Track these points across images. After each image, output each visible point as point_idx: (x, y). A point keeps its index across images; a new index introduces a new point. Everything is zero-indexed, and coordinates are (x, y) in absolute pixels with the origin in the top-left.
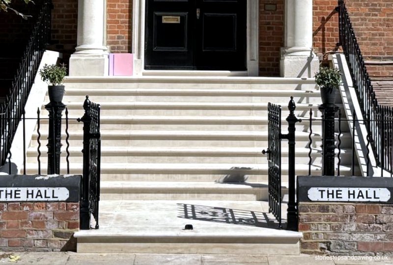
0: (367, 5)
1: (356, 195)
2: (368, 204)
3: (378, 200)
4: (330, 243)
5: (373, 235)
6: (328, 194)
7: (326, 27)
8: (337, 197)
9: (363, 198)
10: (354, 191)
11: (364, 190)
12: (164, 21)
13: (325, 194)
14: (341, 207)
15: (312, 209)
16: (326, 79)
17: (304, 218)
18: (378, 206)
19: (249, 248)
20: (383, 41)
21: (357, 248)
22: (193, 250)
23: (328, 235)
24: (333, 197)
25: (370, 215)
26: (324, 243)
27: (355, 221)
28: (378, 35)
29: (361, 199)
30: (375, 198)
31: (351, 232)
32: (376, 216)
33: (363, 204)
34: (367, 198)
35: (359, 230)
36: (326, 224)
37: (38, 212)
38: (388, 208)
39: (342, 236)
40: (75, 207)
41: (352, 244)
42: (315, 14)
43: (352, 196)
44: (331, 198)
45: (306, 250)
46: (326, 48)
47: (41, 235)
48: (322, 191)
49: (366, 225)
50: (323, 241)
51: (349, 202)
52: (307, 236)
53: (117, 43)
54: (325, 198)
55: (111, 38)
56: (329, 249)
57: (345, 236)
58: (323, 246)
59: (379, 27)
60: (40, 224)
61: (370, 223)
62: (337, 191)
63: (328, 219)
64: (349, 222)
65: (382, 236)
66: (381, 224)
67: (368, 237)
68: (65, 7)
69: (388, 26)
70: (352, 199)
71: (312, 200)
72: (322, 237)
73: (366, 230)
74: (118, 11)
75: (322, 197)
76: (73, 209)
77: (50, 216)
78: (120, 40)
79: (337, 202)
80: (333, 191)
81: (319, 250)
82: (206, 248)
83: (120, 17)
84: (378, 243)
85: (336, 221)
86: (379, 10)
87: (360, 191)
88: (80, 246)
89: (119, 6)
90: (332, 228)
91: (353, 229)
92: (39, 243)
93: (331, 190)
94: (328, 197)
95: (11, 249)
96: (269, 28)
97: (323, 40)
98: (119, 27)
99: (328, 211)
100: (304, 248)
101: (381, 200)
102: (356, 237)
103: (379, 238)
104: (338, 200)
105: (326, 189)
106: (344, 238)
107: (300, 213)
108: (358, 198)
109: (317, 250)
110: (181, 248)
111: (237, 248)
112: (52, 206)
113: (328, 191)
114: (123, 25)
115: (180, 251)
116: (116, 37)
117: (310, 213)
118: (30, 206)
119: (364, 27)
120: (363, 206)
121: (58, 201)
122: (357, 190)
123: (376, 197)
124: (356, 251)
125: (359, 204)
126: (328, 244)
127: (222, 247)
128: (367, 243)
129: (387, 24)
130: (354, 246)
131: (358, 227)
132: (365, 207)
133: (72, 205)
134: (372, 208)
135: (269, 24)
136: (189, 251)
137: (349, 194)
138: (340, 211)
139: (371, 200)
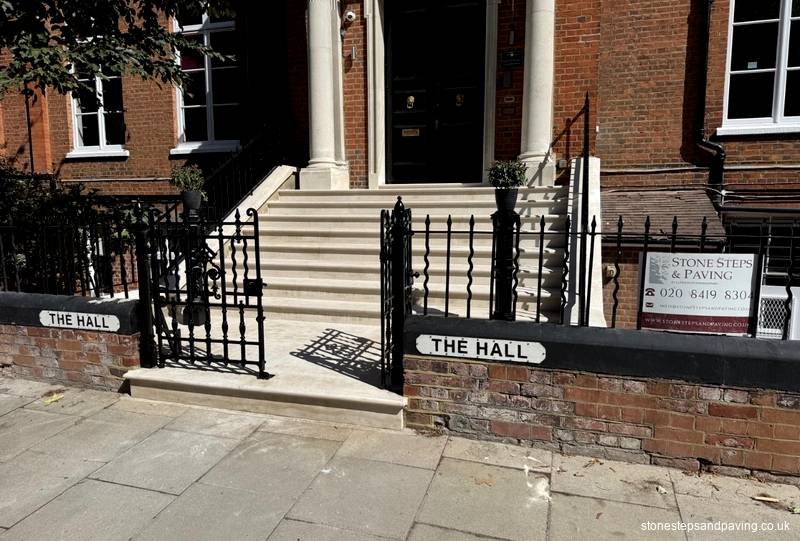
0: (633, 108)
1: (490, 350)
2: (509, 366)
3: (525, 360)
4: (449, 418)
5: (516, 413)
6: (446, 346)
7: (572, 129)
8: (460, 351)
9: (501, 355)
10: (486, 344)
11: (502, 343)
12: (404, 135)
13: (441, 345)
14: (466, 367)
15: (423, 365)
16: (500, 177)
17: (409, 377)
18: (525, 370)
19: (333, 414)
20: (649, 148)
21: (490, 429)
22: (261, 407)
23: (446, 406)
24: (453, 351)
25: (511, 382)
26: (440, 416)
27: (487, 389)
28: (644, 141)
29: (496, 357)
30: (519, 356)
31: (479, 403)
32: (521, 385)
33: (500, 365)
34: (507, 355)
35: (493, 402)
36: (442, 389)
37: (91, 344)
38: (541, 373)
39: (466, 409)
40: (127, 340)
41: (481, 421)
42: (556, 109)
43: (482, 351)
44: (450, 352)
45: (414, 424)
46: (571, 153)
47: (98, 370)
48: (437, 341)
49: (504, 396)
50: (439, 412)
51: (477, 359)
52: (415, 404)
53: (355, 157)
54: (441, 351)
55: (350, 153)
56: (447, 426)
57: (471, 410)
58: (439, 420)
59: (646, 132)
60: (95, 357)
61: (511, 394)
62: (459, 342)
63: (446, 383)
64: (477, 389)
65: (531, 416)
66: (528, 396)
67: (507, 416)
69: (657, 129)
70: (482, 355)
71: (423, 353)
72: (437, 408)
73: (504, 404)
74: (355, 125)
75: (437, 350)
76: (126, 343)
77: (104, 349)
78: (358, 155)
79: (460, 358)
80: (453, 342)
81: (433, 426)
82: (277, 407)
83: (357, 131)
84: (523, 426)
85: (457, 385)
86: (647, 113)
87: (496, 345)
88: (133, 389)
89: (356, 120)
90: (452, 395)
91: (485, 399)
92: (96, 380)
93: (450, 340)
94: (446, 350)
95: (71, 383)
96: (508, 135)
97: (568, 145)
98: (357, 142)
99: (445, 371)
100: (412, 421)
101: (531, 360)
102: (489, 413)
103: (524, 418)
104: (461, 355)
105: (443, 338)
106: (470, 413)
107: (406, 370)
108: (492, 354)
109: (429, 426)
110: (247, 404)
111: (317, 412)
112: (104, 337)
113: (446, 341)
114: (360, 139)
115: (245, 408)
116: (354, 152)
117: (419, 371)
118: (83, 335)
119: (628, 132)
120: (499, 368)
121: (109, 332)
122: (491, 343)
123: (522, 355)
124: (489, 434)
125: (493, 364)
126: (446, 418)
127: (297, 408)
128: (506, 424)
130: (485, 426)
131: (492, 397)
132: (504, 370)
133: (124, 338)
134: (515, 372)
135: (506, 129)
136: (257, 408)
137: (479, 348)
138: (464, 372)
139: (513, 359)
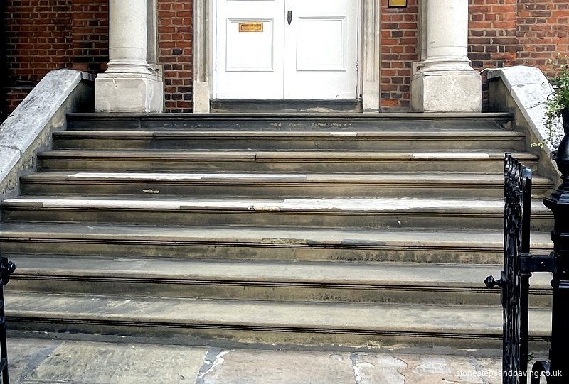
28: (546, 49)
55: (165, 53)
68: (100, 10)
74: (173, 14)
78: (177, 56)
98: (175, 37)
114: (180, 33)
116: (172, 52)
129: (559, 33)
135: (395, 27)
